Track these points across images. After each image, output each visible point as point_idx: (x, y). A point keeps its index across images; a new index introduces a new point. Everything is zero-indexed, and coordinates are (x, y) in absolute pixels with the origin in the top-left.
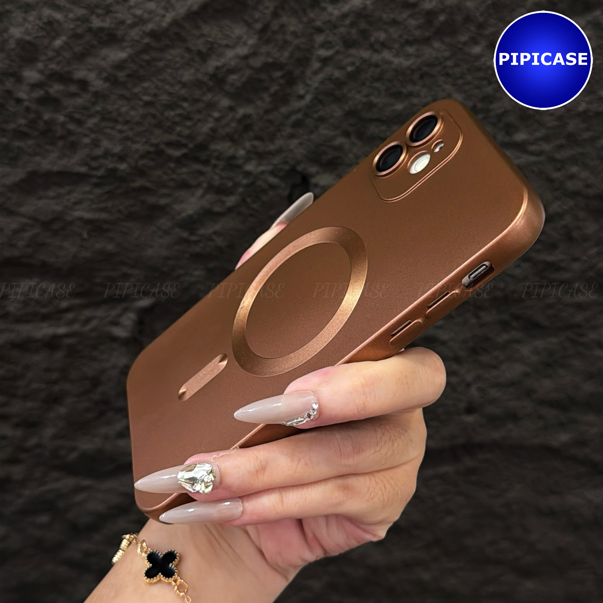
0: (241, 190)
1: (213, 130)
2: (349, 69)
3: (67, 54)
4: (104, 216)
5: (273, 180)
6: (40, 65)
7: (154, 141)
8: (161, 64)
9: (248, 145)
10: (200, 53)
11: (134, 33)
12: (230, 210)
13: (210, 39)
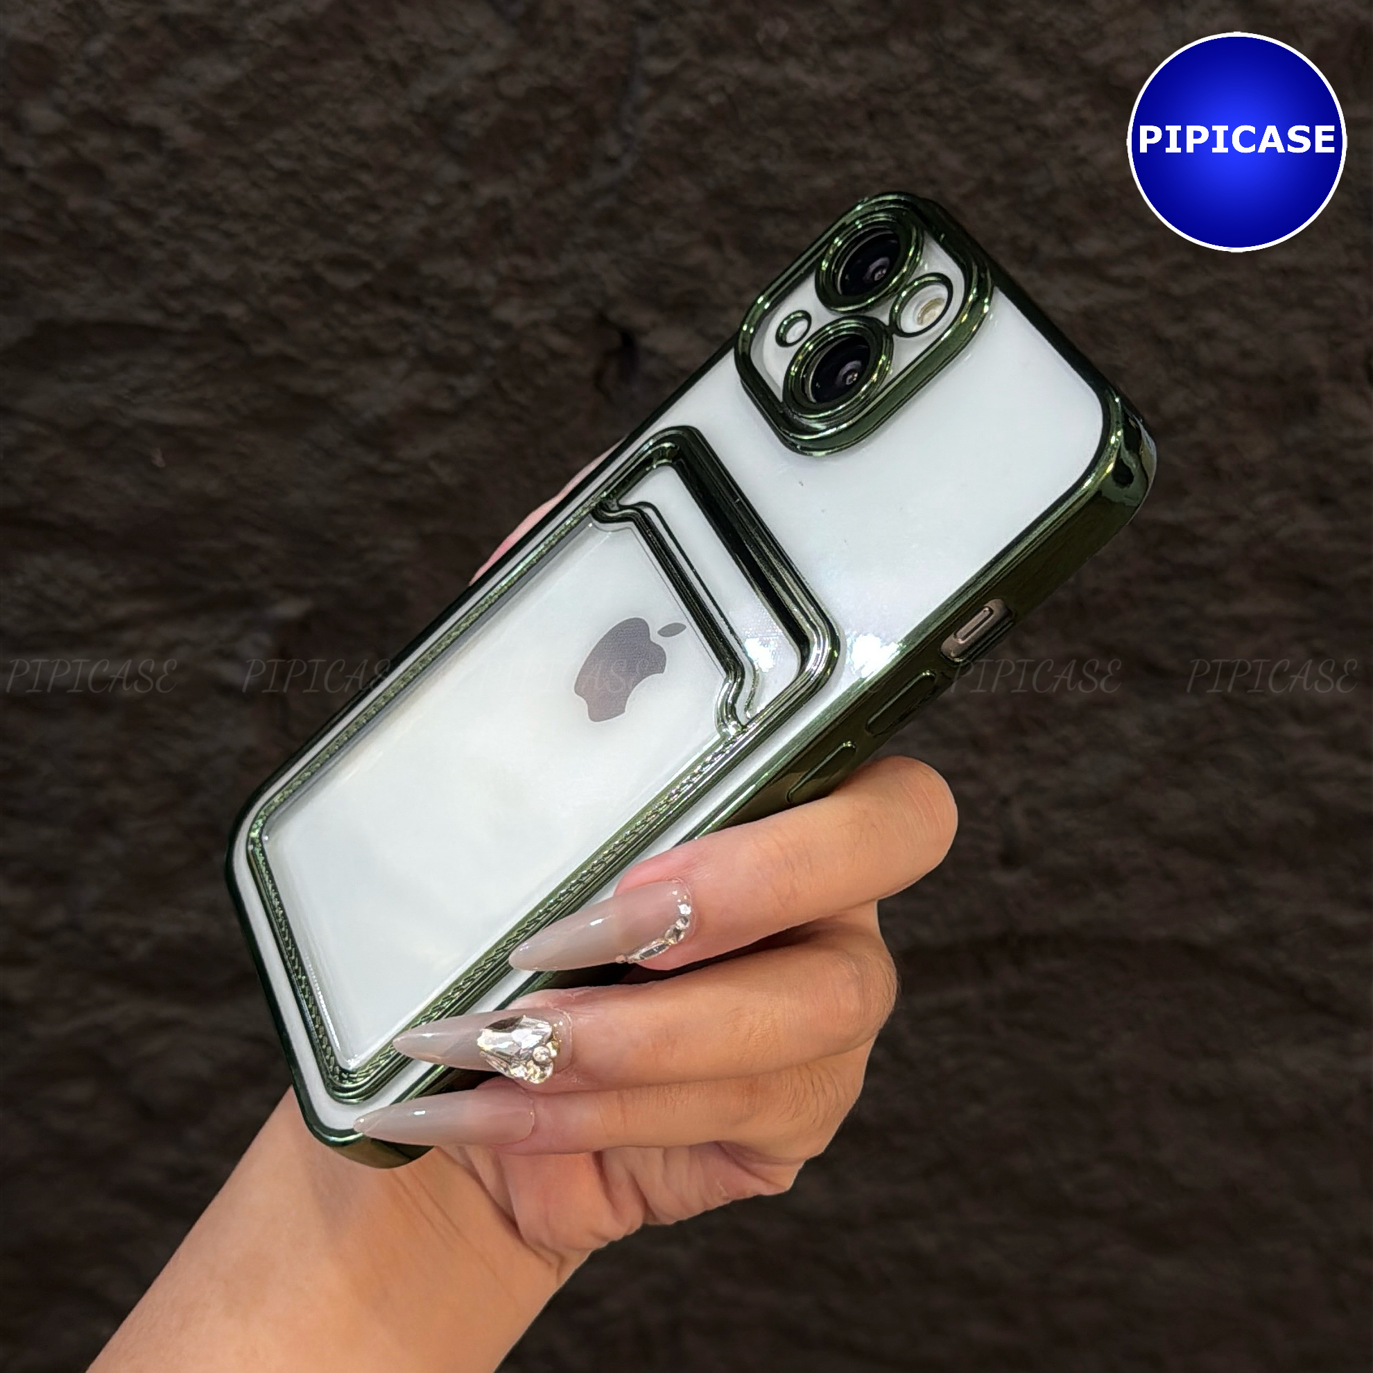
0: (489, 362)
1: (428, 232)
2: (714, 99)
3: (115, 72)
4: (197, 417)
5: (558, 341)
6: (60, 95)
7: (303, 257)
8: (311, 91)
9: (502, 264)
10: (394, 67)
11: (255, 27)
12: (467, 405)
13: (416, 38)
